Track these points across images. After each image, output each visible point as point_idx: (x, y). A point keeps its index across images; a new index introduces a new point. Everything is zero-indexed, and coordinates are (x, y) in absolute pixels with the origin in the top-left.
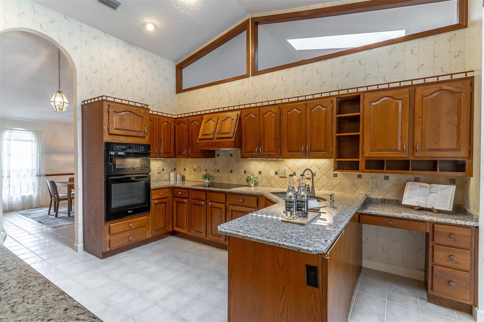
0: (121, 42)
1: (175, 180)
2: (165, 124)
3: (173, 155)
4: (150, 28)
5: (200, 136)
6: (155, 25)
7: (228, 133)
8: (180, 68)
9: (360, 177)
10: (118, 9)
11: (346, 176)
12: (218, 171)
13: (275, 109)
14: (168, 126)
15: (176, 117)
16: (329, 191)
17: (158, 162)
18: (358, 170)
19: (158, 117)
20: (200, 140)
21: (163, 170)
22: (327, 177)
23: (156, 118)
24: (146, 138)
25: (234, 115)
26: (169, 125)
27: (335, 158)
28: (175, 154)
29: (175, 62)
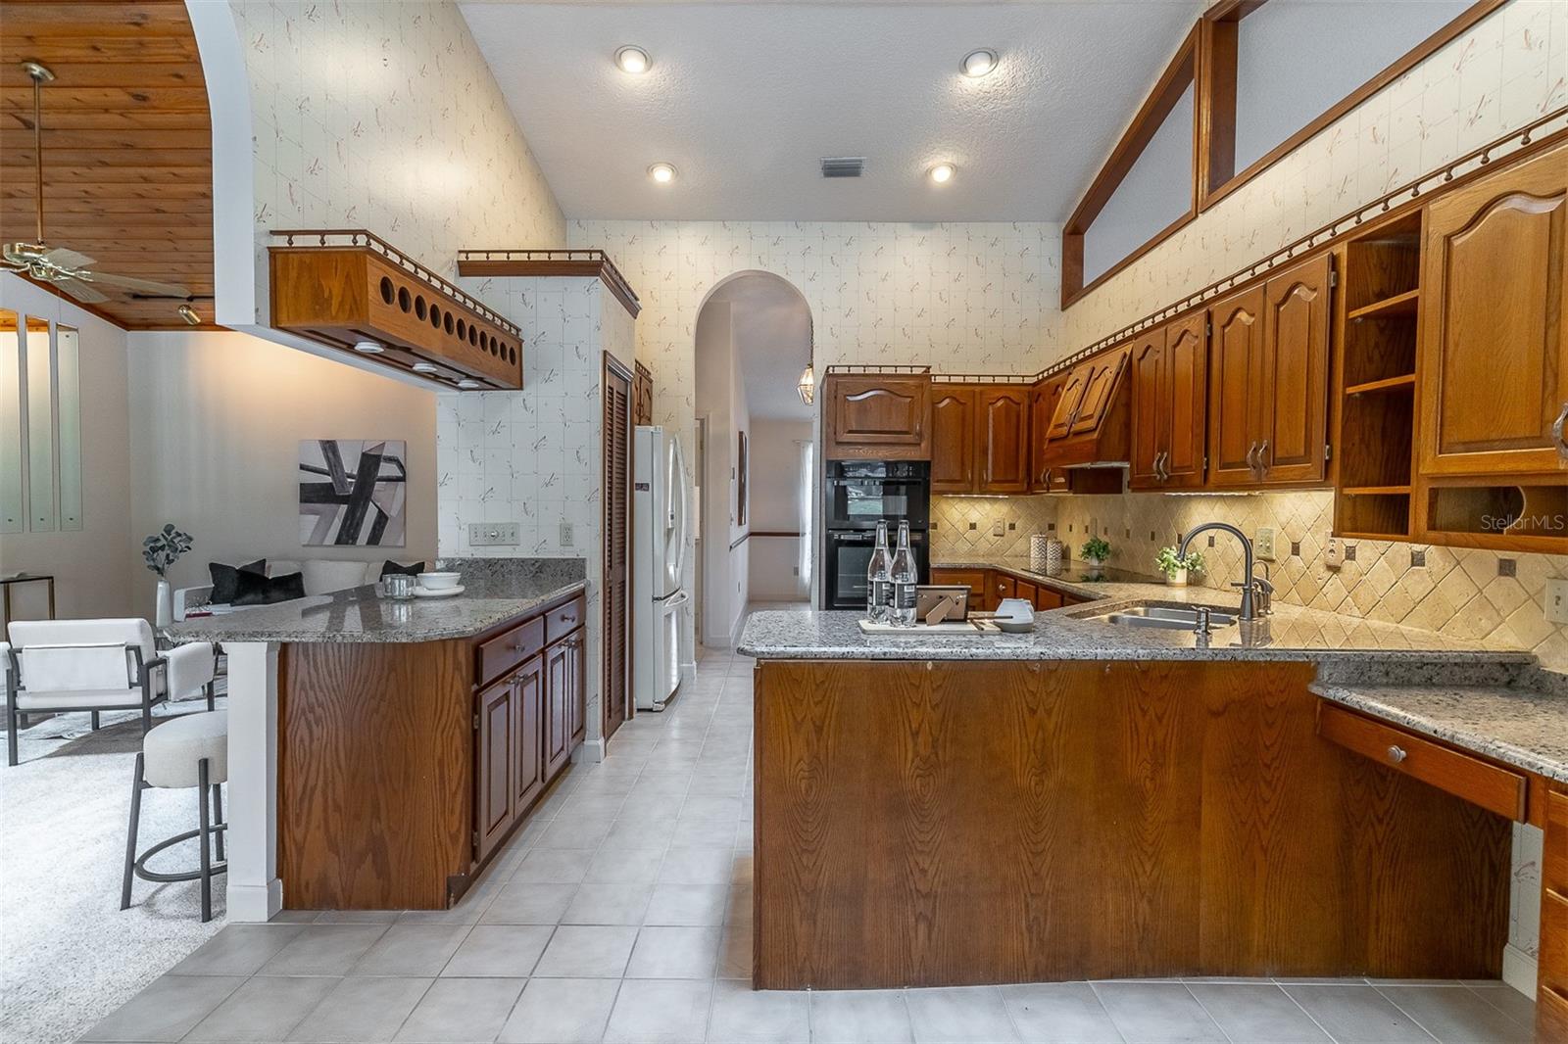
0: (904, 228)
1: (1041, 558)
2: (1000, 403)
3: (1026, 485)
4: (942, 176)
5: (1050, 432)
6: (954, 168)
7: (1091, 417)
8: (1074, 234)
9: (1507, 568)
10: (863, 172)
11: (1454, 562)
12: (1128, 536)
13: (1196, 324)
14: (1007, 407)
15: (1035, 379)
16: (1395, 625)
17: (996, 506)
18: (1406, 533)
19: (978, 389)
20: (1052, 440)
21: (1012, 527)
22: (1391, 564)
23: (974, 392)
24: (923, 445)
25: (1113, 362)
26: (1014, 406)
27: (1337, 486)
28: (1029, 484)
29: (1058, 220)
